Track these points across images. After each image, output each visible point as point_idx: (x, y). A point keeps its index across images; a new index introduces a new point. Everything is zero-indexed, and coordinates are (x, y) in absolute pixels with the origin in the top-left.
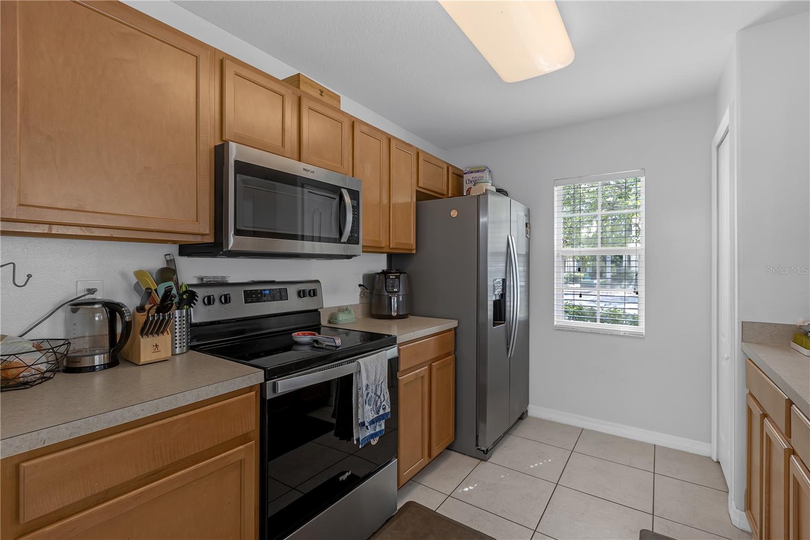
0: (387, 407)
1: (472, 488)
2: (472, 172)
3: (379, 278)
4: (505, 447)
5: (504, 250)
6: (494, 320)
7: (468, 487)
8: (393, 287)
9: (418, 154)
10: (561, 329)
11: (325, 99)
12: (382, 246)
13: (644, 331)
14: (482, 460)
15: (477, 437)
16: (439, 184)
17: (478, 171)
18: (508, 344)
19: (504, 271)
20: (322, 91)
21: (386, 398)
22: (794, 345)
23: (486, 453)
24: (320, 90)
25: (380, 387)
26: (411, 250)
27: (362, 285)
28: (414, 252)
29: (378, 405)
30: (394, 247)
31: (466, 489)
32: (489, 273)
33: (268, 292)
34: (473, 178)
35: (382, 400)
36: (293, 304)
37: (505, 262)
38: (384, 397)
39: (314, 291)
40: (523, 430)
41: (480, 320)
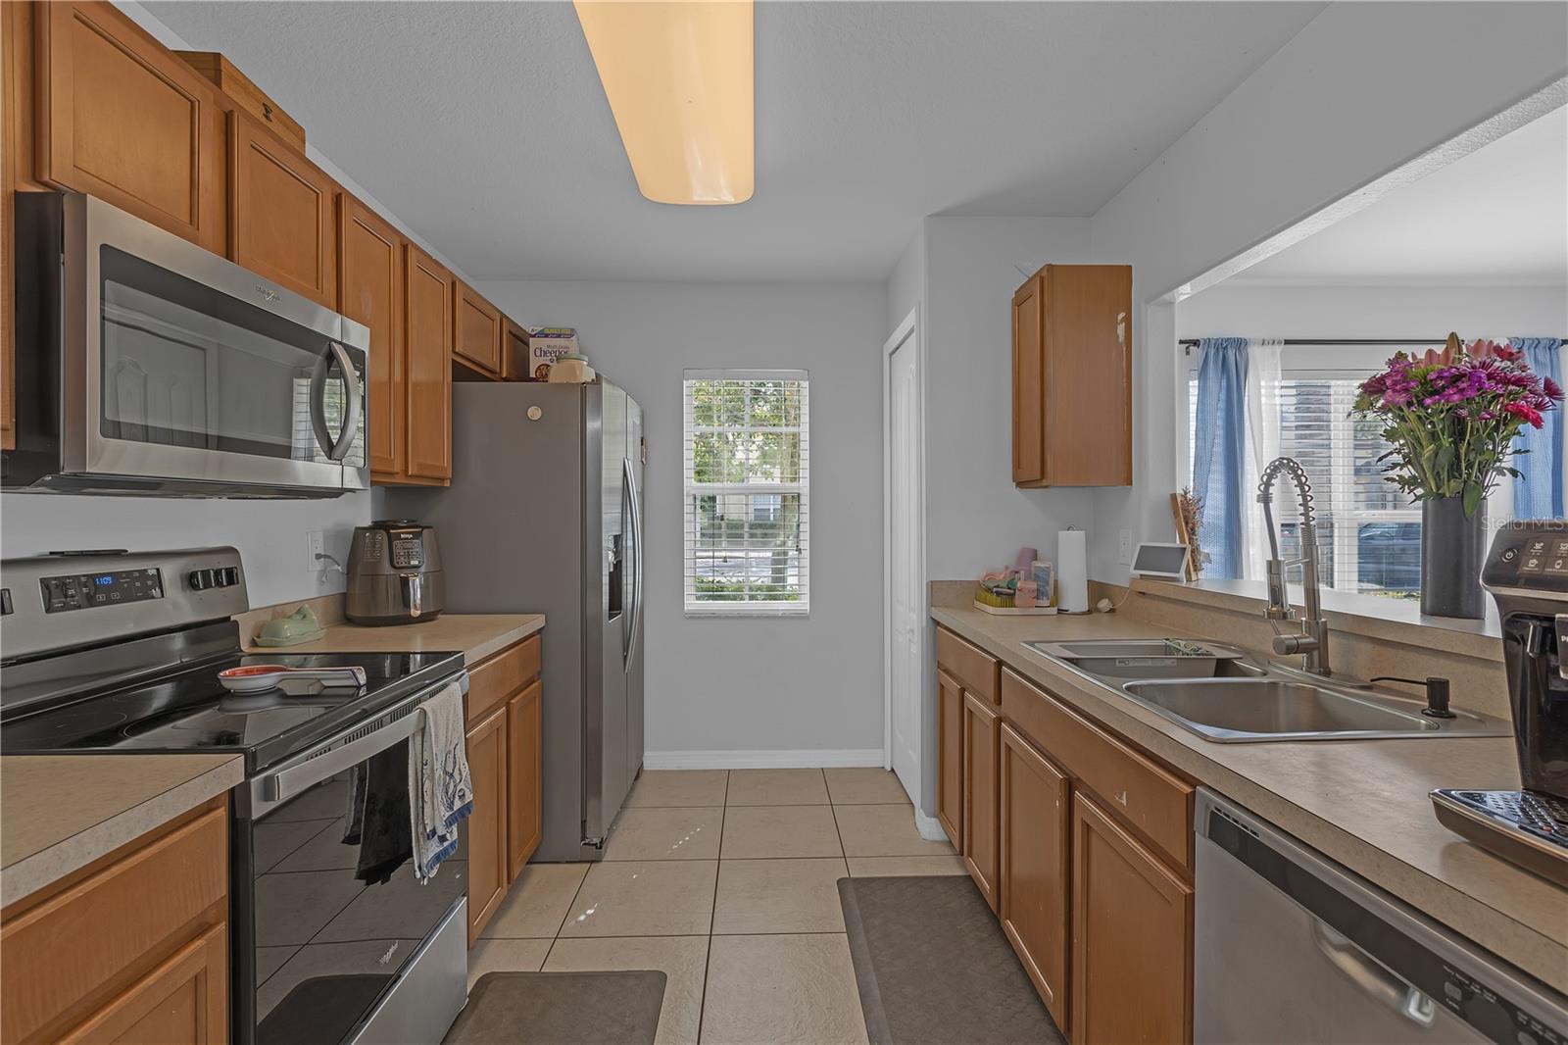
0: (467, 792)
1: (592, 911)
2: (547, 336)
3: (374, 538)
4: (623, 830)
5: (619, 483)
6: (610, 609)
7: (585, 913)
8: (409, 556)
9: (453, 284)
10: (695, 616)
11: (275, 126)
12: (396, 470)
13: (808, 608)
14: (592, 862)
15: (584, 822)
16: (488, 353)
17: (559, 336)
18: (626, 649)
19: (620, 521)
20: (268, 109)
21: (464, 775)
22: (978, 604)
23: (601, 848)
24: (264, 105)
25: (452, 756)
26: (443, 480)
27: (325, 556)
28: (447, 484)
29: (450, 791)
30: (416, 472)
31: (582, 918)
32: (604, 525)
33: (108, 580)
34: (549, 346)
35: (458, 781)
36: (177, 606)
37: (620, 507)
38: (460, 774)
39: (230, 573)
40: (645, 794)
41: (590, 611)
